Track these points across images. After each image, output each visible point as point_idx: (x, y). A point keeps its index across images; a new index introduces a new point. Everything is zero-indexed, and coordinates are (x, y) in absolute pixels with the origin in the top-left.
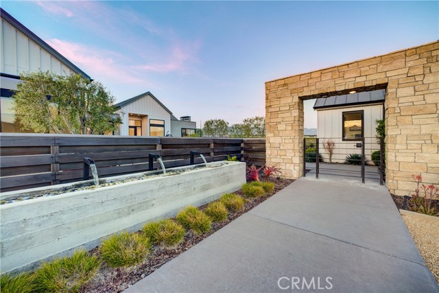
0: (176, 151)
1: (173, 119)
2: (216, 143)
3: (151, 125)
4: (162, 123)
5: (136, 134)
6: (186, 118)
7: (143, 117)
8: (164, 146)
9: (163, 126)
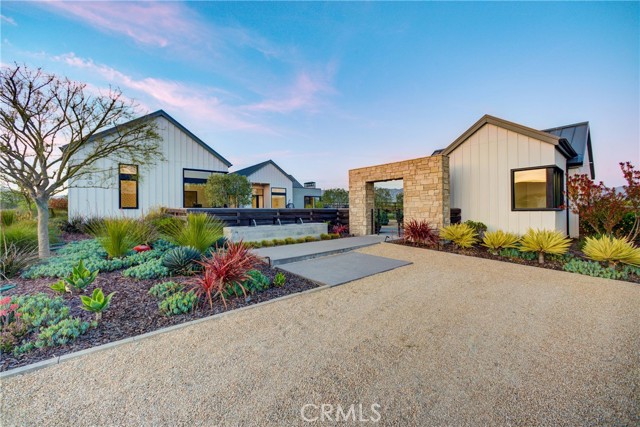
0: (288, 216)
1: (296, 185)
2: (313, 211)
3: (273, 194)
4: (283, 191)
5: (258, 206)
6: (310, 184)
7: (264, 185)
8: (281, 214)
9: (285, 194)
